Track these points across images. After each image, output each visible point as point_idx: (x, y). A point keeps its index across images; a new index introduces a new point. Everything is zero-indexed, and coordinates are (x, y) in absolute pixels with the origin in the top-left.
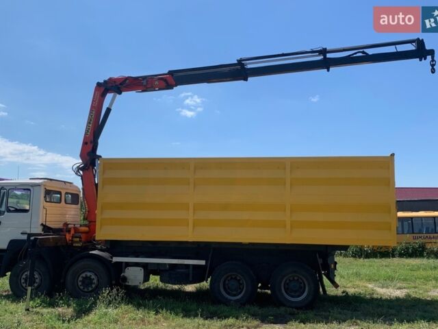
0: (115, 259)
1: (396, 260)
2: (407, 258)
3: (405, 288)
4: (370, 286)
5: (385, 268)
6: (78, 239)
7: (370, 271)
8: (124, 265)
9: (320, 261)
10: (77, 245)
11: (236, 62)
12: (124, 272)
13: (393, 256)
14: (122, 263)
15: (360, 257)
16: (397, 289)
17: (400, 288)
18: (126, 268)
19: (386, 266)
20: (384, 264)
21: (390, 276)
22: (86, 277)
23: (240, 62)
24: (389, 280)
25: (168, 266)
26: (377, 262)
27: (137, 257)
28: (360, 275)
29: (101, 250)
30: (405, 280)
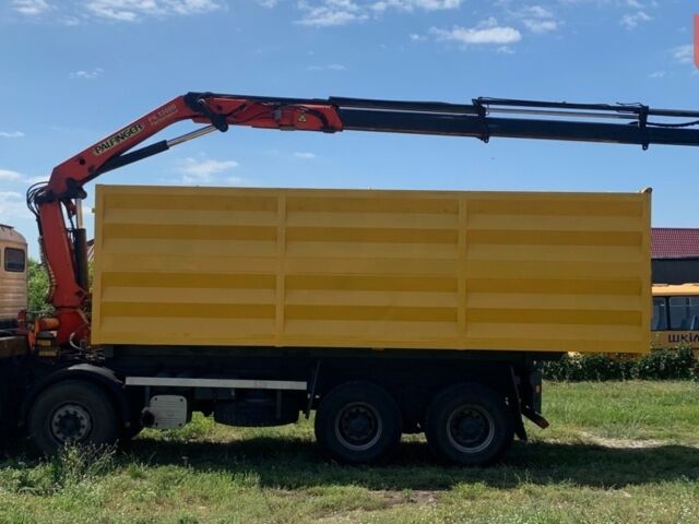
0: (131, 381)
1: (634, 385)
2: (654, 379)
3: (651, 437)
4: (585, 434)
5: (612, 400)
6: (49, 343)
7: (584, 406)
8: (148, 390)
9: (517, 380)
10: (47, 354)
11: (471, 103)
12: (149, 405)
13: (628, 377)
14: (143, 387)
15: (561, 379)
16: (636, 439)
17: (642, 438)
18: (151, 397)
19: (613, 396)
20: (610, 392)
21: (622, 415)
22: (68, 416)
23: (479, 105)
24: (621, 422)
25: (233, 394)
26: (597, 388)
27: (173, 375)
28: (563, 414)
29: (94, 363)
30: (652, 422)
